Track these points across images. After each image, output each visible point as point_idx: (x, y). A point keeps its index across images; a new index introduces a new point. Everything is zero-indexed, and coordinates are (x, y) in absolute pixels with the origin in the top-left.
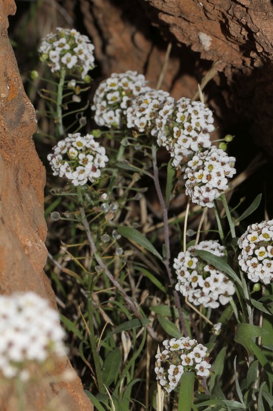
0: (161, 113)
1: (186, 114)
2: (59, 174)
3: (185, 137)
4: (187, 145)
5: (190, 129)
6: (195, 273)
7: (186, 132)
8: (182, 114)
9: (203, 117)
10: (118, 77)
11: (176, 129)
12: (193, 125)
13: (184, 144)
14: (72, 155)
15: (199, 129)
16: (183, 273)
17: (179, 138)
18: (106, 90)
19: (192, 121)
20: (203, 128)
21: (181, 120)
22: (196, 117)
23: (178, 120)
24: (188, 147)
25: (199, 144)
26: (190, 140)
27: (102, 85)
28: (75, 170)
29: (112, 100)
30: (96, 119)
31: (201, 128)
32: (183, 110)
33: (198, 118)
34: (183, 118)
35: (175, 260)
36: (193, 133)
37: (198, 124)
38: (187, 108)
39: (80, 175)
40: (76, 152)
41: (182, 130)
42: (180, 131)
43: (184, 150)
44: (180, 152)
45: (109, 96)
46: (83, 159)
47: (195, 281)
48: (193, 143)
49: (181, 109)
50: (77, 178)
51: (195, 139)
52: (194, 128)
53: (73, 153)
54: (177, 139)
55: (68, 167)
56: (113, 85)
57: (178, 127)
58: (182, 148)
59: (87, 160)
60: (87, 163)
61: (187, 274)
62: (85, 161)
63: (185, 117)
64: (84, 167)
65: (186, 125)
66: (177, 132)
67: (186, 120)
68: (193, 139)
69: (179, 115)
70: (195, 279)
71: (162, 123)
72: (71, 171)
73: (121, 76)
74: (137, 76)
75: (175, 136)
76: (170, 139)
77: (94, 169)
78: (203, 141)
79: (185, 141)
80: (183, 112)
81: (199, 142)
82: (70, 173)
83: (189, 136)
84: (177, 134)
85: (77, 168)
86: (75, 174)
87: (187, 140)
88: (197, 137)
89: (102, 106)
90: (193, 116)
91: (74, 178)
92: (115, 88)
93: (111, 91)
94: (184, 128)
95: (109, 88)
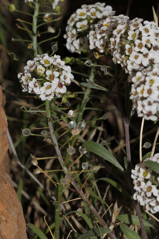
0: (115, 32)
1: (137, 32)
2: (28, 90)
3: (136, 54)
4: (138, 62)
5: (140, 46)
6: (149, 183)
7: (137, 49)
8: (133, 32)
9: (154, 35)
10: (88, 8)
11: (127, 47)
12: (144, 42)
13: (136, 61)
14: (40, 71)
15: (149, 46)
16: (139, 184)
17: (131, 55)
18: (76, 19)
19: (143, 38)
20: (154, 45)
21: (132, 37)
22: (147, 34)
23: (130, 38)
24: (139, 63)
25: (150, 60)
26: (141, 56)
27: (73, 15)
28: (42, 85)
29: (81, 28)
30: (68, 46)
31: (152, 45)
32: (134, 28)
33: (149, 36)
34: (134, 36)
35: (133, 171)
36: (144, 50)
37: (148, 41)
38: (138, 27)
39: (47, 90)
40: (43, 69)
41: (133, 47)
42: (131, 48)
43: (136, 66)
44: (133, 68)
45: (78, 25)
46: (50, 76)
47: (150, 191)
48: (144, 59)
49: (132, 28)
50: (45, 93)
51: (146, 56)
52: (144, 45)
53: (41, 70)
54: (129, 56)
55: (36, 82)
56: (82, 14)
57: (130, 44)
58: (134, 64)
59: (54, 76)
60: (53, 79)
61: (143, 184)
62: (52, 77)
63: (136, 34)
64: (51, 82)
65: (137, 42)
66: (129, 49)
67: (136, 37)
68: (144, 55)
69: (131, 33)
70: (150, 189)
71: (115, 41)
72: (38, 86)
73: (90, 6)
74: (105, 7)
75: (127, 53)
76: (123, 56)
77: (60, 85)
78: (154, 57)
79: (136, 57)
80: (134, 31)
81: (149, 59)
82: (38, 88)
83: (140, 52)
84: (129, 51)
85: (44, 84)
86: (43, 89)
87: (138, 56)
88: (148, 53)
89: (73, 34)
90: (144, 34)
91: (41, 93)
92: (84, 17)
93: (81, 20)
94: (135, 46)
95: (78, 17)
